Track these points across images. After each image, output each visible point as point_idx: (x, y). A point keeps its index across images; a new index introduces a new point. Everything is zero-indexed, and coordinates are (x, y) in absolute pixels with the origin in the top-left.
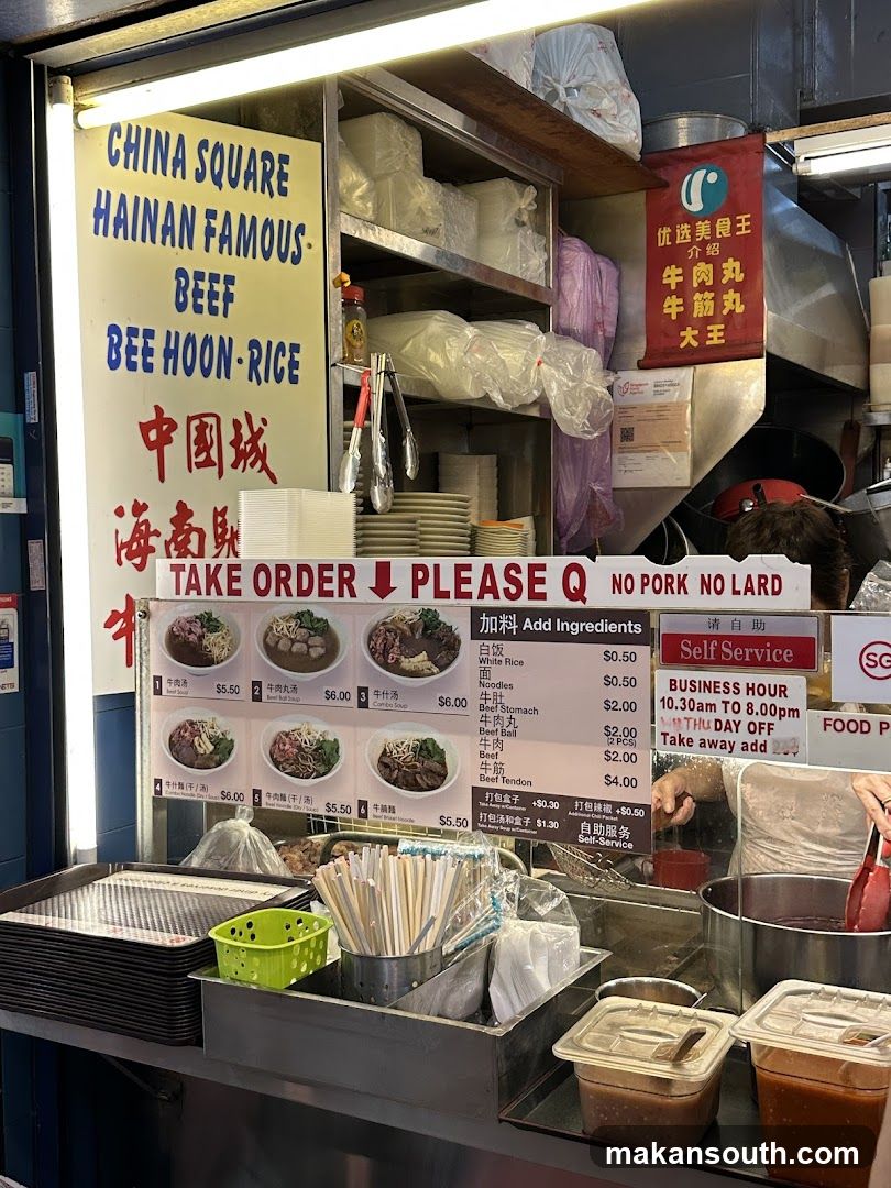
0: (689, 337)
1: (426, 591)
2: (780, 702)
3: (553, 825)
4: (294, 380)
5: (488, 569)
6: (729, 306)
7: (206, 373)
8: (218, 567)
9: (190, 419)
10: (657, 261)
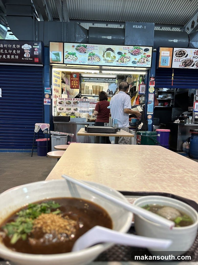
1: (77, 100)
6: (77, 85)
8: (62, 98)
10: (71, 80)
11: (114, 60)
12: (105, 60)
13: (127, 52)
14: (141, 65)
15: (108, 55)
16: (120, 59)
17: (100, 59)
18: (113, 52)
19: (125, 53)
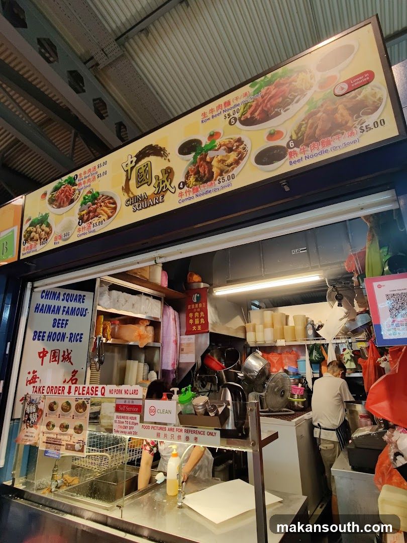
0: (194, 328)
1: (77, 393)
4: (80, 341)
5: (88, 388)
6: (202, 322)
7: (58, 340)
8: (41, 387)
9: (52, 351)
10: (188, 312)
11: (168, 186)
12: (134, 200)
13: (220, 124)
14: (316, 151)
15: (143, 177)
16: (192, 172)
17: (114, 205)
18: (162, 152)
19: (212, 133)
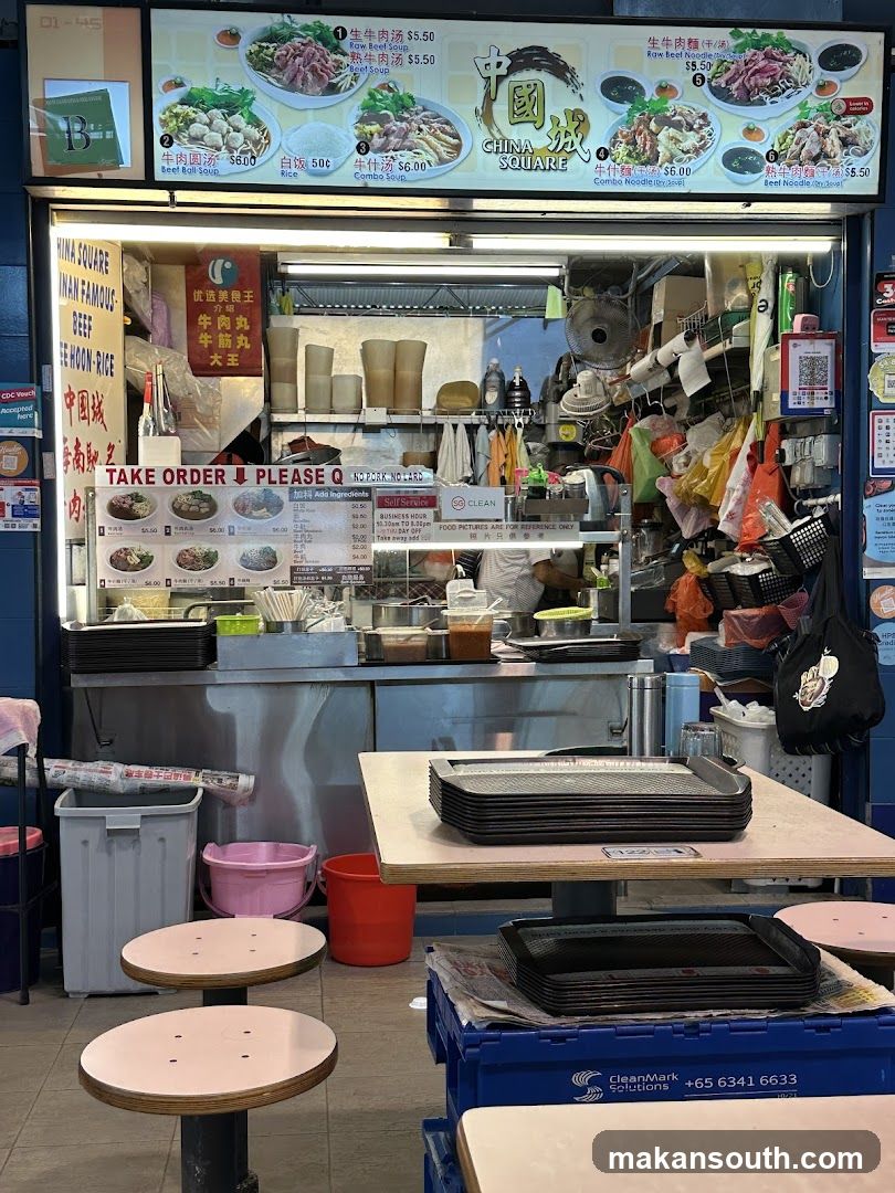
0: (216, 359)
1: (264, 481)
2: (424, 521)
3: (330, 578)
4: (111, 374)
5: (296, 471)
6: (240, 344)
7: (83, 369)
8: (139, 470)
9: (79, 393)
10: (193, 311)
11: (577, 146)
12: (503, 147)
13: (680, 77)
14: (796, 178)
15: (526, 108)
16: (624, 137)
17: (456, 141)
18: (569, 75)
19: (664, 84)
